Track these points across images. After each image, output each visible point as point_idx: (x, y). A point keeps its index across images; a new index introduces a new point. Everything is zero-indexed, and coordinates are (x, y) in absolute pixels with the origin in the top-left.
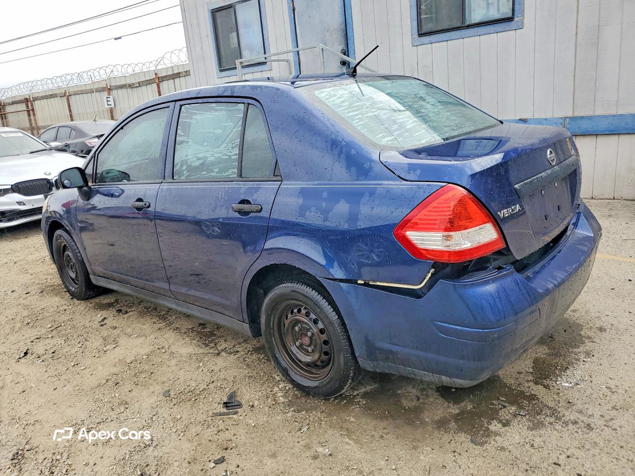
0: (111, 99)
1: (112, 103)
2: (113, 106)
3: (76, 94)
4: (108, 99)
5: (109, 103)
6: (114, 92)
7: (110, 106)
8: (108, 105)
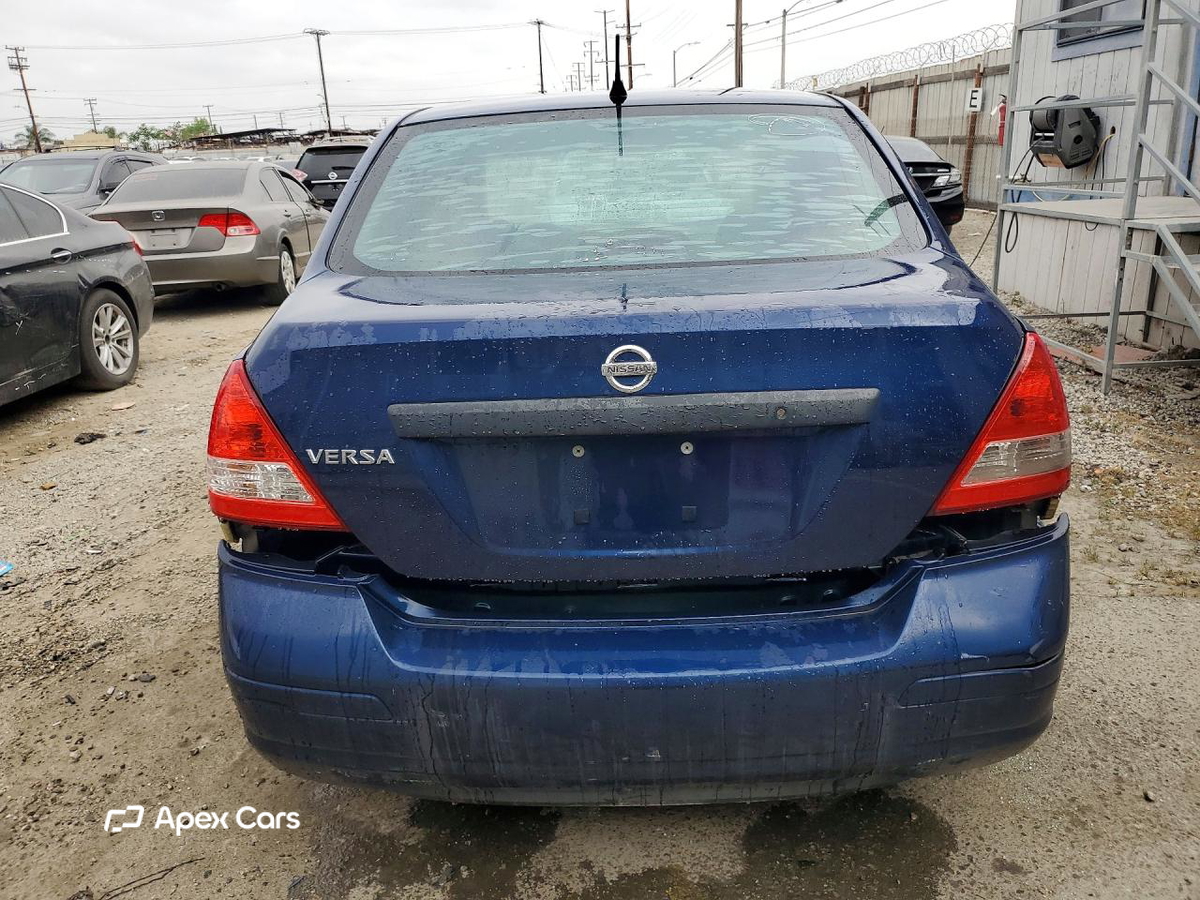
0: (979, 95)
1: (978, 103)
2: (978, 109)
3: (931, 82)
4: (975, 95)
5: (974, 102)
6: (989, 81)
7: (974, 109)
8: (971, 106)
